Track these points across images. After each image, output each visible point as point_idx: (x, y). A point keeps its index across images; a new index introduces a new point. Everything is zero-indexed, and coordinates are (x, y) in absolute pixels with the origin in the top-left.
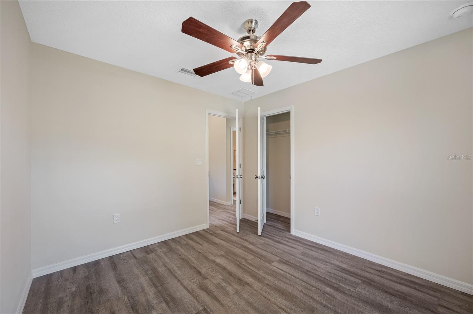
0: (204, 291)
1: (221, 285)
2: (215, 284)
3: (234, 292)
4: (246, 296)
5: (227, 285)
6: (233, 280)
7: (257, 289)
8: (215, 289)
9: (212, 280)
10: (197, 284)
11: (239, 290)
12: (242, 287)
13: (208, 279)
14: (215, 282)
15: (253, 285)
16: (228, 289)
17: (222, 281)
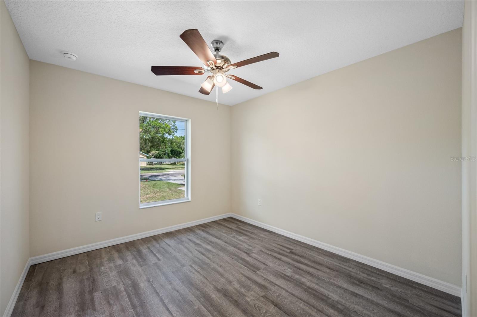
0: (260, 284)
1: (246, 289)
2: (252, 290)
3: (233, 283)
4: (223, 279)
5: (240, 289)
6: (234, 295)
7: (210, 286)
8: (251, 285)
9: (257, 296)
10: (270, 290)
11: (228, 284)
12: (225, 287)
13: (262, 296)
14: (253, 293)
15: (213, 290)
16: (239, 286)
17: (245, 293)
